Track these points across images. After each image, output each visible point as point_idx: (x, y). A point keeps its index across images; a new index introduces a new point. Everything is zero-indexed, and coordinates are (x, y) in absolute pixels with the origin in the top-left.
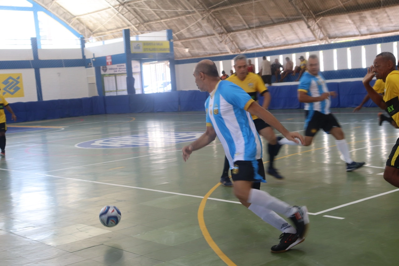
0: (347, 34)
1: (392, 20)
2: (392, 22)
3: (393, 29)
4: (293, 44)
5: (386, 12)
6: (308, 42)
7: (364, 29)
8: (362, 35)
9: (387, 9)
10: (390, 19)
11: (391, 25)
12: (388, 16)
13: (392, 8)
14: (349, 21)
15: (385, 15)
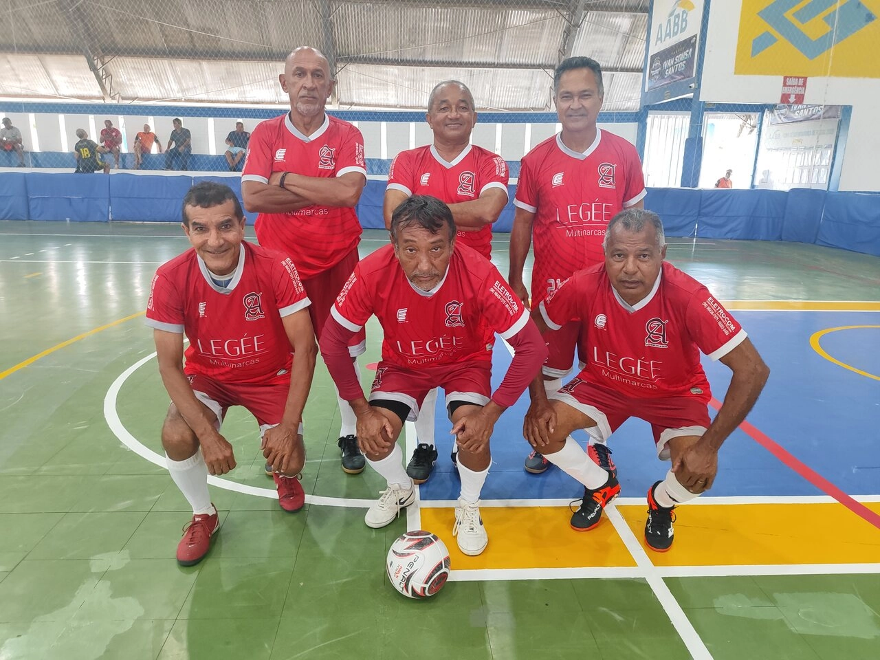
1: (21, 78)
2: (20, 81)
3: (24, 92)
5: (8, 61)
9: (10, 57)
11: (18, 84)
12: (13, 69)
13: (20, 57)
15: (8, 66)
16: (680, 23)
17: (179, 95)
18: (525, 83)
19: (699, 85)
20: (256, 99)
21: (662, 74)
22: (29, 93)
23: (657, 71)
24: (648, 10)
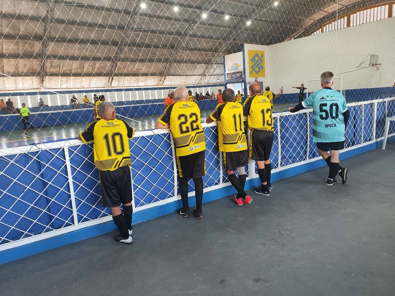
0: (53, 87)
3: (80, 87)
4: (9, 90)
6: (23, 90)
7: (64, 86)
8: (62, 89)
10: (81, 82)
14: (60, 81)
16: (236, 68)
17: (122, 86)
18: (196, 79)
19: (245, 79)
20: (140, 86)
21: (232, 77)
22: (82, 87)
23: (230, 76)
24: (224, 64)
